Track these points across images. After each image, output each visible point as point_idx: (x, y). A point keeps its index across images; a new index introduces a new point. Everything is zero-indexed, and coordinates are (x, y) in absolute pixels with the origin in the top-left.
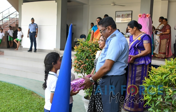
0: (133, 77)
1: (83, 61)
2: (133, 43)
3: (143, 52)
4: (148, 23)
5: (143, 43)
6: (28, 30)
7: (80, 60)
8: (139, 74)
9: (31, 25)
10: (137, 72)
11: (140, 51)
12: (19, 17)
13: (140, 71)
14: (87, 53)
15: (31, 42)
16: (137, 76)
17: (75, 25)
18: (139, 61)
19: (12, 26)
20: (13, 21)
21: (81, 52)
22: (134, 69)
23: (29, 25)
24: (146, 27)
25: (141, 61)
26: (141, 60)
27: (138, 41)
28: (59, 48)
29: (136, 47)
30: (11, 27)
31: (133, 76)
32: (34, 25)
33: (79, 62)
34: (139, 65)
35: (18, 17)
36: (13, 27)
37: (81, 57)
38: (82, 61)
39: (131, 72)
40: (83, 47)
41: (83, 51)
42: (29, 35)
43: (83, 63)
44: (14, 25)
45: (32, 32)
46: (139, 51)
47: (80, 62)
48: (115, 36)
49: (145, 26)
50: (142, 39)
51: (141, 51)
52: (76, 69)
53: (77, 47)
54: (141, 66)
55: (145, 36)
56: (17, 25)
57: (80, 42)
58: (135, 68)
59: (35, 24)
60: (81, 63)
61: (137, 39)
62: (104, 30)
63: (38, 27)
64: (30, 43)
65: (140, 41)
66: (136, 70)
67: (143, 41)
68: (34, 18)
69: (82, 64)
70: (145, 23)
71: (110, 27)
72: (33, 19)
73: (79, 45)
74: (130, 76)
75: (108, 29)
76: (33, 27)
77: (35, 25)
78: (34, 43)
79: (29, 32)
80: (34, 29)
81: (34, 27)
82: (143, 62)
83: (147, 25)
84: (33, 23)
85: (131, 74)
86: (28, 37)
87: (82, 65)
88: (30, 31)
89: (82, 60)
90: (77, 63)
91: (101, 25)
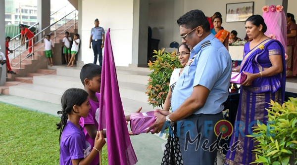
0: (250, 114)
1: (162, 86)
2: (249, 54)
3: (268, 70)
4: (279, 20)
5: (268, 55)
6: (90, 37)
7: (157, 85)
8: (261, 108)
9: (95, 29)
10: (257, 104)
11: (262, 68)
12: (79, 18)
13: (263, 103)
14: (169, 73)
15: (95, 55)
16: (257, 112)
17: (162, 28)
18: (260, 86)
19: (69, 32)
20: (71, 24)
21: (159, 70)
22: (251, 99)
23: (91, 29)
24: (275, 28)
25: (263, 85)
26: (265, 84)
27: (258, 51)
28: (137, 63)
29: (255, 62)
30: (68, 34)
31: (250, 111)
32: (99, 29)
33: (155, 88)
34: (261, 93)
35: (77, 18)
36: (71, 33)
37: (159, 79)
38: (160, 86)
39: (246, 104)
40: (163, 62)
41: (162, 70)
42: (91, 45)
43: (161, 89)
44: (72, 31)
45: (96, 40)
46: (260, 68)
47: (157, 87)
48: (210, 44)
49: (274, 26)
50: (267, 47)
51: (265, 69)
52: (152, 99)
53: (153, 63)
54: (264, 94)
55: (273, 43)
56: (76, 30)
57: (157, 54)
58: (253, 98)
59: (100, 27)
60: (157, 90)
61: (256, 48)
62: (190, 34)
63: (104, 32)
64: (93, 56)
65: (263, 50)
66: (254, 102)
67: (268, 52)
68: (99, 20)
69: (160, 91)
70: (275, 20)
71: (200, 28)
72: (97, 21)
73: (156, 60)
74: (245, 111)
75: (196, 32)
76: (97, 32)
77: (101, 29)
78: (99, 57)
79: (92, 41)
80: (99, 35)
81: (100, 32)
82: (267, 88)
83: (279, 25)
84: (97, 26)
85: (245, 108)
86: (90, 47)
87: (160, 93)
88: (93, 38)
89: (160, 84)
90: (152, 89)
91: (184, 25)
